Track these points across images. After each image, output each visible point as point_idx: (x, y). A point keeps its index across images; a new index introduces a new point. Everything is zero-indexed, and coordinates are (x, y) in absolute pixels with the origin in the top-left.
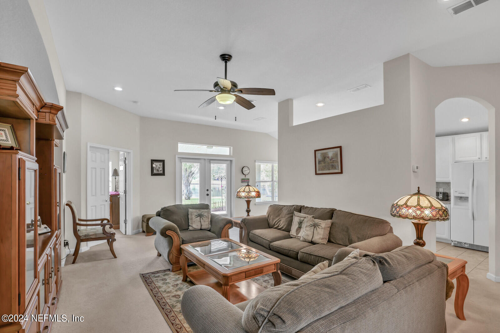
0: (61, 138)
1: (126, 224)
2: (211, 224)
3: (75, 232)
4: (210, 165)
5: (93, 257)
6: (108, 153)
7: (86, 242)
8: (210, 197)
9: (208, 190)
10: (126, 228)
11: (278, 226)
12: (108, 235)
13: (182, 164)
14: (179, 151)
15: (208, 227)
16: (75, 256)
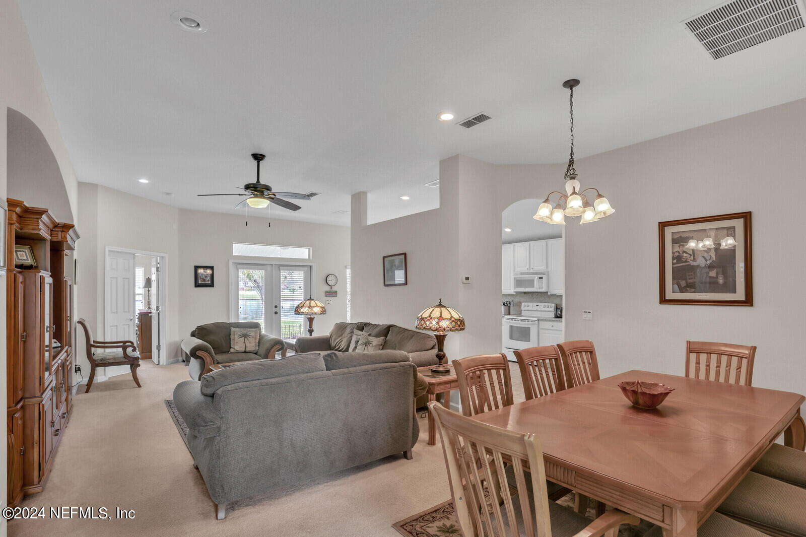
0: (72, 249)
1: (159, 350)
2: (259, 346)
3: (89, 355)
4: (280, 273)
5: (111, 386)
6: (134, 258)
7: (103, 368)
8: (280, 317)
9: (276, 307)
10: (159, 358)
11: (339, 348)
12: (131, 359)
13: (238, 271)
14: (234, 254)
15: (254, 349)
16: (89, 387)
